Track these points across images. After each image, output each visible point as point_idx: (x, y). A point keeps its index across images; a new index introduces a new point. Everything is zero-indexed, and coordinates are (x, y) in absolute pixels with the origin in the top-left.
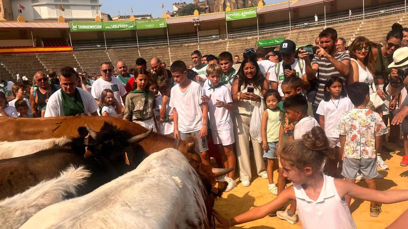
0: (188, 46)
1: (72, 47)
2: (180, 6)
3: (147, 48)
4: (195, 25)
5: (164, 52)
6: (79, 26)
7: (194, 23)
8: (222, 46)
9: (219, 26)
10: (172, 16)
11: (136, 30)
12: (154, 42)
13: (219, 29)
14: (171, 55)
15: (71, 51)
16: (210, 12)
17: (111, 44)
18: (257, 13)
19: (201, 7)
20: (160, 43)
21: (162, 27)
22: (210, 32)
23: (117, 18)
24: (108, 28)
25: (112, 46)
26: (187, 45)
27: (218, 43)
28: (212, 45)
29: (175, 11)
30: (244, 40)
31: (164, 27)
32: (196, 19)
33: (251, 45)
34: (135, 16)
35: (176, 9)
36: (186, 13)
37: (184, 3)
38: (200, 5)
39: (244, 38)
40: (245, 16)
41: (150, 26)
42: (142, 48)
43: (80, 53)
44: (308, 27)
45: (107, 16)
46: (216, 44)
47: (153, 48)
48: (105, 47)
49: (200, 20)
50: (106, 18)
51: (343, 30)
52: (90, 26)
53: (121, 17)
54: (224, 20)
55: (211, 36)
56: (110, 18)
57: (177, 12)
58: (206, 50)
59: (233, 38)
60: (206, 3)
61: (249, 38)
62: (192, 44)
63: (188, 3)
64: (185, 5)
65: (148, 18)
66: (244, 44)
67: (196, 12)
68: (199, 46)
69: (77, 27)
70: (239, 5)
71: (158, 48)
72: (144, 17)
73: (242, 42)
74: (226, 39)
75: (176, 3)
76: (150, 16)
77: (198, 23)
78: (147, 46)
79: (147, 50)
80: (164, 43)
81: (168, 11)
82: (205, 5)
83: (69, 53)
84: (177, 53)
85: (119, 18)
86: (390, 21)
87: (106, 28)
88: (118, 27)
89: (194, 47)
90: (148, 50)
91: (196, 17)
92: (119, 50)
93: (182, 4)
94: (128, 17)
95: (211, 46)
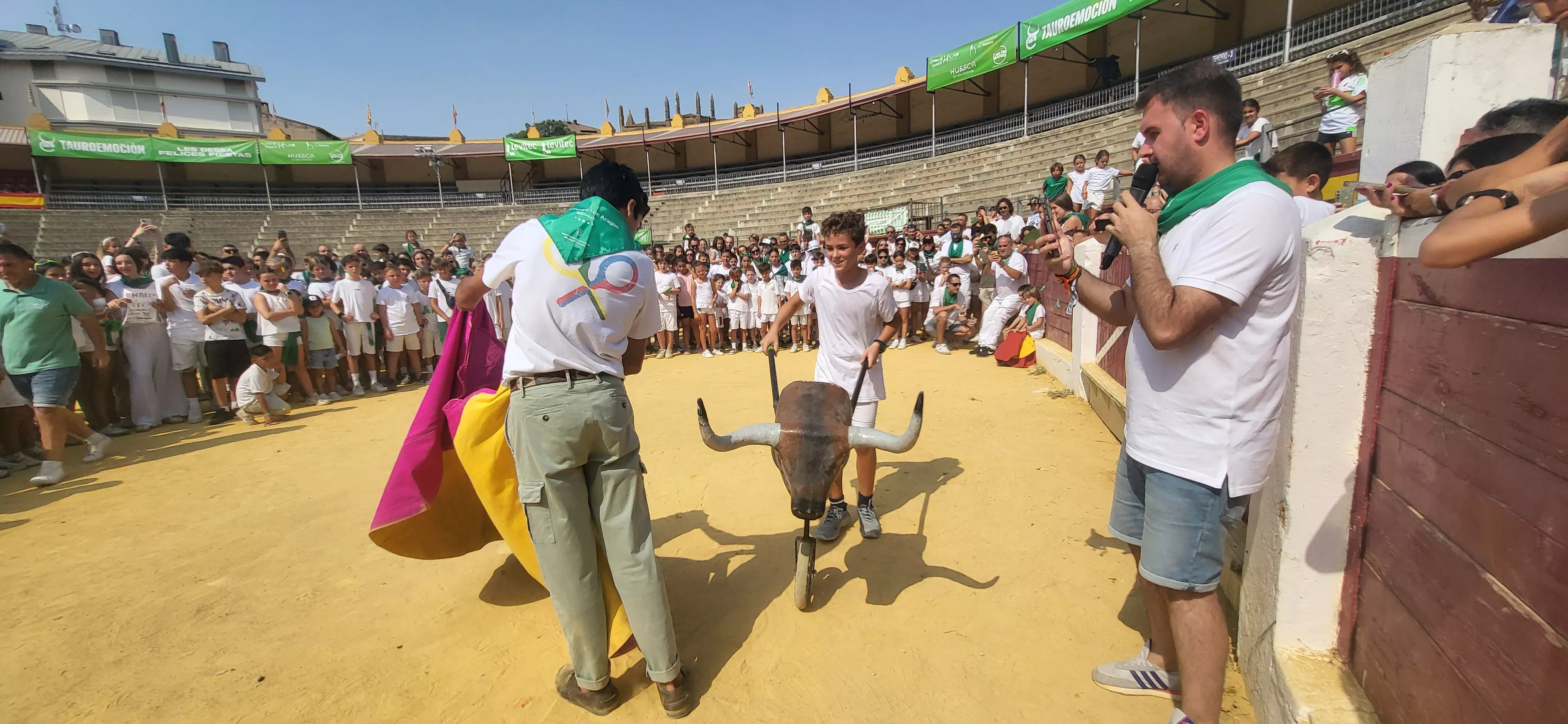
1: (40, 196)
3: (296, 212)
4: (430, 163)
5: (338, 225)
6: (63, 142)
8: (494, 218)
11: (262, 165)
12: (318, 199)
13: (490, 178)
15: (38, 207)
17: (183, 197)
18: (576, 149)
20: (333, 201)
21: (338, 162)
22: (469, 185)
24: (168, 153)
25: (184, 202)
26: (409, 210)
27: (487, 212)
28: (473, 215)
31: (344, 163)
32: (424, 150)
40: (550, 152)
41: (303, 157)
42: (283, 213)
43: (72, 213)
44: (682, 190)
46: (482, 212)
47: (314, 212)
48: (162, 202)
51: (741, 201)
52: (104, 144)
55: (476, 193)
62: (425, 209)
68: (439, 215)
69: (59, 145)
71: (329, 215)
74: (513, 205)
78: (297, 208)
79: (292, 216)
80: (346, 202)
83: (29, 212)
86: (821, 189)
87: (160, 152)
88: (202, 154)
89: (425, 216)
90: (297, 216)
92: (208, 213)
95: (465, 217)
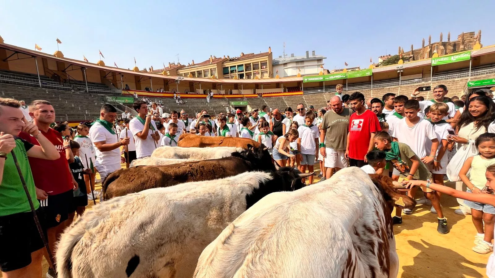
0: (389, 89)
1: (303, 92)
2: (385, 58)
4: (398, 71)
5: (367, 94)
7: (397, 70)
9: (423, 71)
10: (376, 66)
11: (347, 79)
13: (422, 73)
14: (373, 96)
15: (302, 94)
16: (414, 59)
17: (328, 89)
18: (471, 56)
19: (405, 56)
21: (368, 75)
22: (412, 77)
23: (333, 72)
24: (327, 78)
25: (328, 91)
26: (388, 87)
29: (380, 62)
30: (451, 81)
31: (370, 75)
32: (400, 67)
33: (458, 85)
34: (347, 69)
35: (381, 60)
36: (390, 63)
37: (390, 55)
38: (404, 55)
39: (451, 80)
40: (455, 60)
41: (358, 75)
42: (350, 91)
45: (327, 70)
48: (323, 91)
49: (404, 67)
50: (326, 72)
52: (315, 78)
53: (336, 71)
54: (429, 66)
55: (414, 79)
56: (328, 72)
57: (382, 63)
58: (407, 91)
59: (437, 80)
60: (410, 53)
61: (456, 79)
62: (394, 87)
63: (392, 55)
64: (390, 57)
65: (357, 69)
66: (450, 84)
67: (401, 61)
68: (399, 88)
69: (308, 80)
70: (447, 51)
71: (363, 91)
72: (353, 69)
73: (448, 84)
74: (429, 82)
75: (381, 56)
76: (359, 68)
77: (402, 70)
80: (367, 87)
81: (374, 63)
82: (409, 54)
83: (301, 96)
84: (379, 94)
85: (335, 71)
88: (334, 78)
89: (395, 89)
91: (401, 65)
93: (387, 56)
94: (342, 70)
